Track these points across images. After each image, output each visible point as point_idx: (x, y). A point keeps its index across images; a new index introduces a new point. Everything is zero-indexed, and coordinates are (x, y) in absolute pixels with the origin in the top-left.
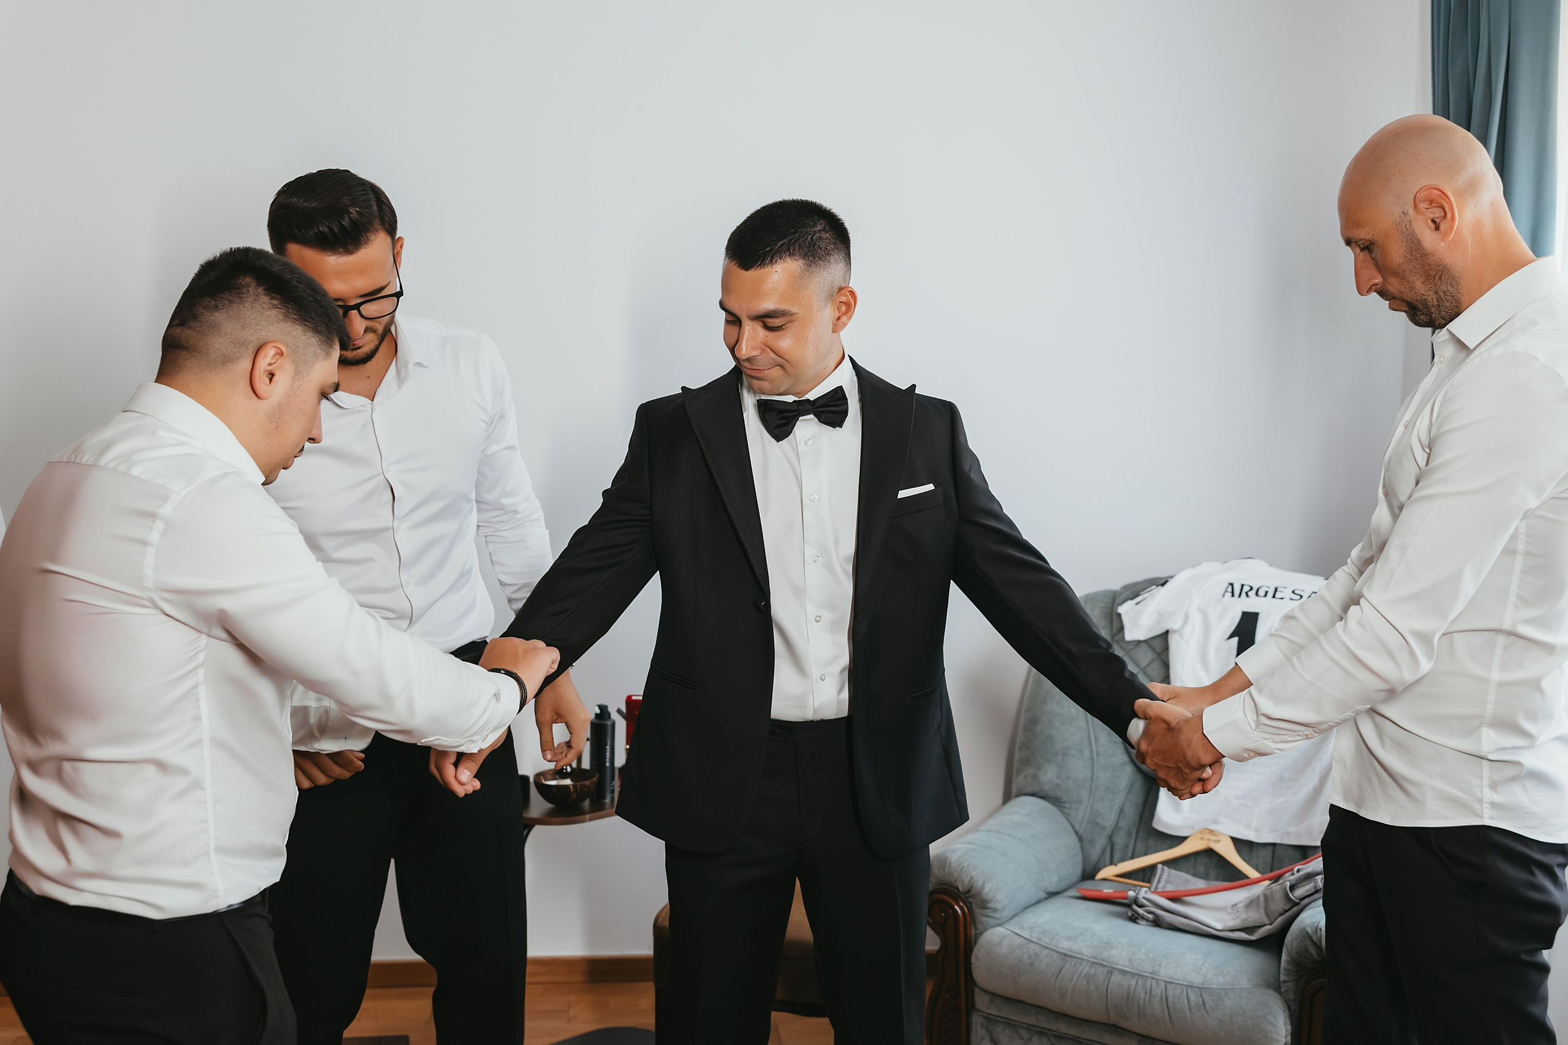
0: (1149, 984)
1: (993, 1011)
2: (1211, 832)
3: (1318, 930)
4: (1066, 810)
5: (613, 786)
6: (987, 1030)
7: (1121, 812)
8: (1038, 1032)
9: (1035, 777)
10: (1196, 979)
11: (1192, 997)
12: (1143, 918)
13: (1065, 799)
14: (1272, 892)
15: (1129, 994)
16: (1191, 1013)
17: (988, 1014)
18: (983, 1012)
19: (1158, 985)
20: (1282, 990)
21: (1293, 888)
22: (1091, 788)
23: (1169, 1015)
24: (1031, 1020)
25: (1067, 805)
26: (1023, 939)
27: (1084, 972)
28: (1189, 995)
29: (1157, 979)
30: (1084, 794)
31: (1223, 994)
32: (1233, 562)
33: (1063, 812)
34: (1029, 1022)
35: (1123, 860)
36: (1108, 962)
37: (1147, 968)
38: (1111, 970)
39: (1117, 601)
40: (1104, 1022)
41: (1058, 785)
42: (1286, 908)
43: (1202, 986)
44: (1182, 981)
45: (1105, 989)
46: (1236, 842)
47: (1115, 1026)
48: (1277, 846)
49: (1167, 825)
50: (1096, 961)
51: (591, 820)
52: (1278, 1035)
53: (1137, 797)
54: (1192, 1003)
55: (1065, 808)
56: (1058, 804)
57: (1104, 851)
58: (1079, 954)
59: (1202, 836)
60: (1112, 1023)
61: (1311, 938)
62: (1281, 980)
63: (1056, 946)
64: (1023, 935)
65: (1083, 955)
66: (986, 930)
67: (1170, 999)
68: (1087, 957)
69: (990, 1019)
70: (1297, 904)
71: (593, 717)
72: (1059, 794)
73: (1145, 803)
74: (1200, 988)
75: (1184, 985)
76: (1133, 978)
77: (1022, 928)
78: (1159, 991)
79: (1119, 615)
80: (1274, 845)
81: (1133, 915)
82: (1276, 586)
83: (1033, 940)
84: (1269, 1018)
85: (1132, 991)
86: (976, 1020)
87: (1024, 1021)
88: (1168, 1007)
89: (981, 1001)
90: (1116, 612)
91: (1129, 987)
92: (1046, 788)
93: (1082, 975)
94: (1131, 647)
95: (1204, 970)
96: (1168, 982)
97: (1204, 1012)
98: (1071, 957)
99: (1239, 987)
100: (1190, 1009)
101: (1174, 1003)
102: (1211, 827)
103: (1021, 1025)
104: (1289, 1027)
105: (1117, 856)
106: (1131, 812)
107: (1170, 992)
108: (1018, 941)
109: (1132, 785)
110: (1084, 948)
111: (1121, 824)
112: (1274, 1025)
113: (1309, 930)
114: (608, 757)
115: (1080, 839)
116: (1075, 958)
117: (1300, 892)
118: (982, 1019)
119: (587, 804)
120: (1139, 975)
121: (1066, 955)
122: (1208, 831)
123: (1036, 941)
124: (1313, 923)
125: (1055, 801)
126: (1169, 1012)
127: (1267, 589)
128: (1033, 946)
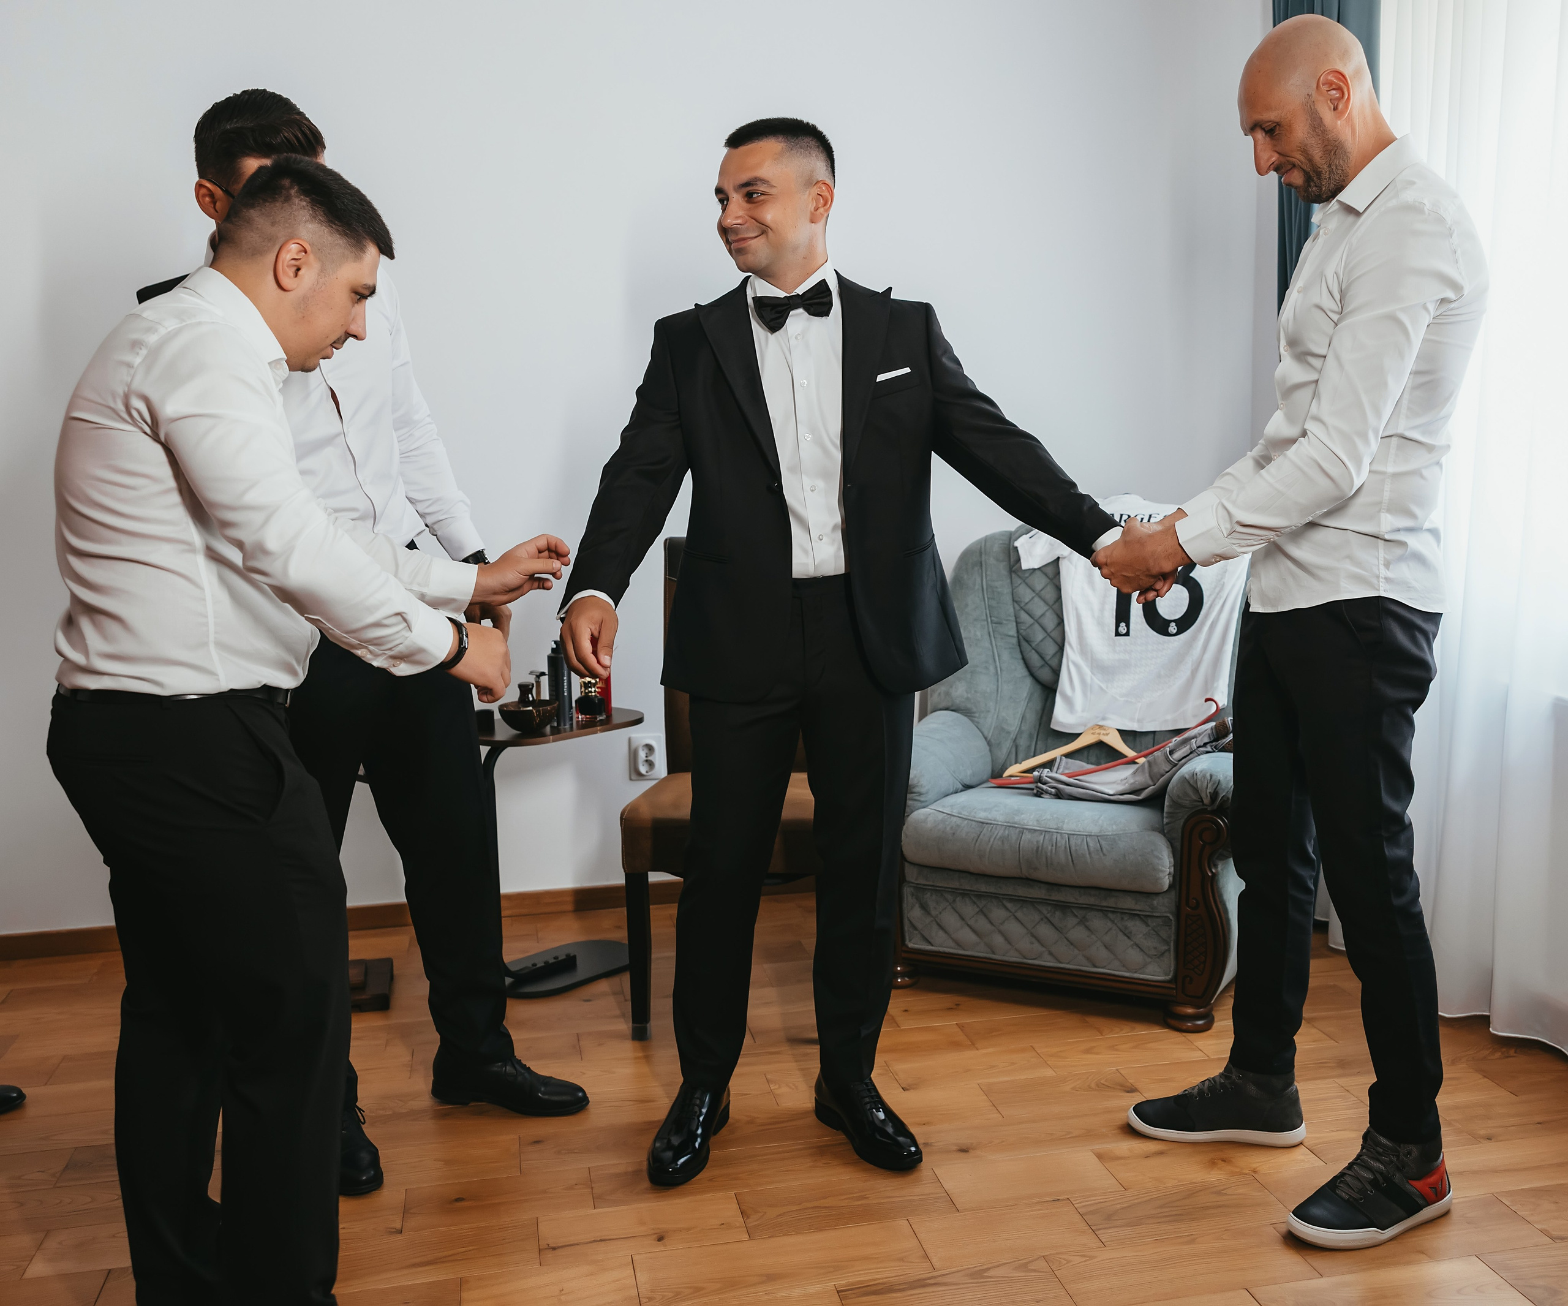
0: (1054, 837)
1: (922, 881)
2: (1101, 727)
3: (1195, 774)
4: (976, 719)
5: (572, 714)
6: (917, 899)
7: (1023, 718)
8: (961, 894)
9: (947, 694)
10: (1094, 829)
11: (1091, 845)
12: (1047, 792)
13: (974, 710)
14: (1154, 759)
15: (1038, 848)
16: (1091, 857)
17: (917, 884)
18: (913, 883)
19: (1062, 838)
20: (1166, 831)
21: (1171, 752)
22: (996, 700)
23: (1072, 861)
24: (955, 884)
25: (977, 715)
26: (945, 815)
27: (1000, 834)
28: (1089, 844)
29: (1061, 833)
30: (991, 704)
31: (1117, 838)
32: (1113, 498)
33: (973, 721)
34: (953, 886)
35: (1026, 758)
36: (1019, 824)
37: (1052, 825)
38: (1023, 830)
39: (1013, 538)
40: (1017, 876)
41: (968, 699)
42: (1167, 770)
43: (1099, 834)
44: (1083, 832)
45: (1018, 846)
46: (1121, 732)
47: (1027, 879)
48: (1157, 733)
49: (1062, 724)
50: (1009, 824)
51: (554, 741)
52: (1163, 866)
53: (1037, 704)
54: (1092, 849)
55: (974, 717)
56: (968, 715)
57: (1010, 753)
58: (994, 821)
59: (1094, 731)
60: (1024, 877)
61: (1189, 783)
62: (1165, 823)
63: (974, 817)
64: (945, 811)
65: (998, 821)
66: (913, 812)
67: (1073, 848)
68: (1001, 822)
69: (919, 889)
70: (1177, 764)
71: (550, 652)
72: (969, 706)
73: (1043, 709)
74: (1097, 836)
75: (1084, 835)
76: (1042, 834)
77: (944, 806)
78: (1064, 842)
79: (1017, 548)
80: (1154, 732)
81: (1038, 791)
82: (1150, 514)
83: (954, 814)
84: (1156, 853)
85: (1040, 845)
86: (907, 891)
87: (948, 886)
88: (1071, 855)
89: (911, 873)
90: (1013, 546)
91: (1038, 842)
92: (958, 702)
93: (998, 837)
94: (1027, 575)
95: (1100, 822)
96: (1071, 834)
97: (1101, 855)
98: (987, 824)
99: (1130, 831)
100: (1090, 854)
101: (1076, 850)
102: (1101, 723)
103: (946, 890)
104: (1172, 860)
105: (1021, 756)
106: (1032, 718)
107: (1073, 842)
108: (941, 816)
109: (1032, 694)
110: (998, 816)
111: (1023, 728)
112: (1160, 859)
113: (1187, 776)
114: (566, 687)
115: (989, 743)
116: (991, 824)
117: (1177, 755)
118: (912, 889)
119: (548, 729)
120: (1046, 831)
121: (983, 823)
122: (1098, 727)
123: (957, 815)
124: (1190, 771)
125: (966, 712)
126: (1072, 858)
127: (1143, 517)
128: (954, 819)
